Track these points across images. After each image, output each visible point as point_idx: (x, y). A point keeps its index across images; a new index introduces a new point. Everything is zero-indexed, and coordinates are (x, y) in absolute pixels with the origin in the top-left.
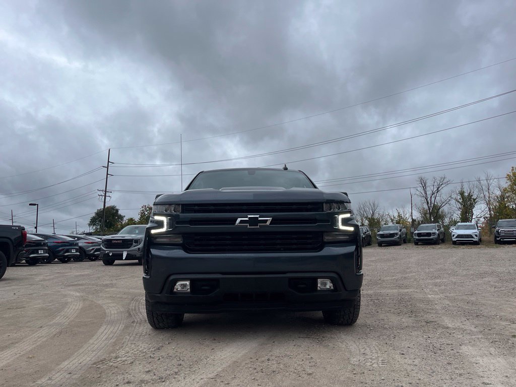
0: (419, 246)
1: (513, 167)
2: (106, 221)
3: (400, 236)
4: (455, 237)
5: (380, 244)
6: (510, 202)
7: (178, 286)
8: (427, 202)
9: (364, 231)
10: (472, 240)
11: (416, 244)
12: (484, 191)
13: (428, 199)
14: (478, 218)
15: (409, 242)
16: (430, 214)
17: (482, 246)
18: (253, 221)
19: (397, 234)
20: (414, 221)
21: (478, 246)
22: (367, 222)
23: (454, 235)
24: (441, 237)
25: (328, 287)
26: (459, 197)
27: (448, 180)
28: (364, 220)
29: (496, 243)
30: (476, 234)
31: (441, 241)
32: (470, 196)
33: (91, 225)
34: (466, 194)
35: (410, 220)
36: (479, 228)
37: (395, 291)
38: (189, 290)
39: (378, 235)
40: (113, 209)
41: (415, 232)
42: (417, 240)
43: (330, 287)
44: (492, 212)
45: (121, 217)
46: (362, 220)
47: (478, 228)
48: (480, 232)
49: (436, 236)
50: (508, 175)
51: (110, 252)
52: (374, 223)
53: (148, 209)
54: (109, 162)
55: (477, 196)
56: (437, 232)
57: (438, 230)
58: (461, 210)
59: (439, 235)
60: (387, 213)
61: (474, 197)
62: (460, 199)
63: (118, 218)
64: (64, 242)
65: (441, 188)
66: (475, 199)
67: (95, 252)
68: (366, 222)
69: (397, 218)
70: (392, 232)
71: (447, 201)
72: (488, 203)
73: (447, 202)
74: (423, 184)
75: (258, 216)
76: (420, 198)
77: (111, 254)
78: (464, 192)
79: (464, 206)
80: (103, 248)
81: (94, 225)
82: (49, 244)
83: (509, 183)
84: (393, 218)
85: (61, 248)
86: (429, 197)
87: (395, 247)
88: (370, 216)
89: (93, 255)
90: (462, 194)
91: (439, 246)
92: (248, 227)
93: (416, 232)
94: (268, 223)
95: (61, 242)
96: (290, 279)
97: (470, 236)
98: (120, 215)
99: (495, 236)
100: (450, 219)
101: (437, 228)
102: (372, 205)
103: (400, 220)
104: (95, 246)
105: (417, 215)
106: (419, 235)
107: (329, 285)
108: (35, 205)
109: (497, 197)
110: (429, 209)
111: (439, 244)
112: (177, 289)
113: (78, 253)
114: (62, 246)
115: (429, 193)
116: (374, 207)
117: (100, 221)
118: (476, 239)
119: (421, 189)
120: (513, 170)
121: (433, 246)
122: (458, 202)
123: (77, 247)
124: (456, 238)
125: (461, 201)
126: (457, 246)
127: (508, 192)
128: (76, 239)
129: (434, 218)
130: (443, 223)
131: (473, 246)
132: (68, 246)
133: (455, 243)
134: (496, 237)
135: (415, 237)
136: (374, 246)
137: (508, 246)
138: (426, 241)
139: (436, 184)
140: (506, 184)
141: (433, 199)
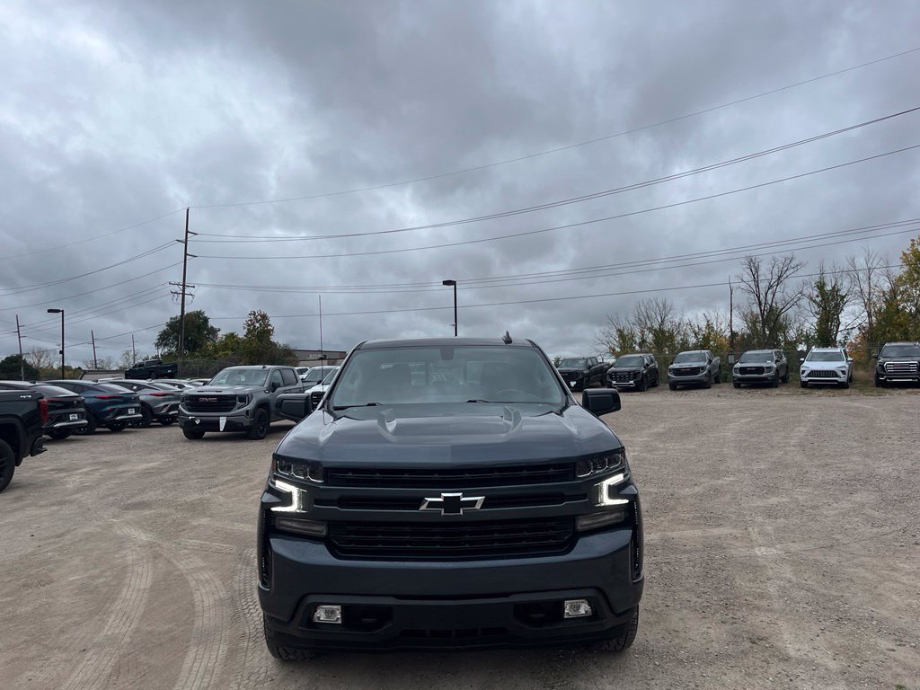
0: (743, 391)
1: (913, 240)
2: (186, 339)
3: (709, 371)
4: (804, 375)
5: (674, 387)
6: (906, 302)
7: (321, 615)
8: (760, 302)
9: (646, 361)
10: (836, 381)
11: (737, 386)
12: (862, 283)
13: (761, 297)
14: (849, 331)
15: (725, 380)
16: (764, 323)
17: (853, 390)
18: (452, 504)
19: (703, 368)
20: (734, 334)
21: (845, 391)
22: (651, 335)
23: (803, 372)
24: (782, 373)
25: (582, 611)
26: (816, 293)
27: (797, 263)
28: (647, 332)
29: (877, 386)
30: (844, 369)
31: (780, 381)
32: (835, 290)
33: (161, 344)
34: (829, 288)
35: (728, 334)
36: (849, 359)
37: (698, 533)
38: (340, 622)
39: (670, 370)
40: (199, 317)
41: (735, 366)
42: (739, 379)
43: (586, 612)
44: (873, 318)
45: (214, 331)
46: (642, 332)
47: (846, 356)
48: (850, 365)
49: (772, 373)
50: (904, 254)
51: (197, 417)
52: (663, 339)
53: (259, 317)
54: (187, 232)
55: (849, 291)
56: (775, 366)
57: (777, 361)
58: (819, 316)
59: (777, 370)
60: (687, 321)
61: (843, 293)
62: (817, 296)
63: (209, 333)
64: (114, 397)
65: (785, 276)
66: (844, 297)
67: (169, 411)
68: (650, 337)
69: (704, 331)
70: (695, 365)
71: (795, 300)
72: (868, 304)
73: (795, 302)
74: (753, 270)
75: (460, 494)
76: (747, 295)
77: (198, 422)
78: (824, 284)
79: (825, 309)
80: (184, 411)
81: (165, 345)
82: (87, 401)
83: (906, 268)
84: (697, 329)
85: (108, 408)
86: (763, 292)
87: (699, 391)
88: (656, 326)
89: (166, 416)
90: (821, 286)
91: (777, 391)
92: (443, 513)
93: (738, 365)
94: (478, 507)
95: (110, 398)
96: (517, 606)
97: (833, 373)
98: (212, 327)
99: (877, 373)
100: (798, 331)
101: (775, 358)
102: (661, 306)
103: (709, 333)
104: (169, 400)
105: (740, 326)
106: (743, 370)
107: (584, 609)
108: (58, 311)
109: (884, 292)
110: (762, 315)
111: (777, 387)
112: (319, 618)
113: (140, 415)
114: (111, 404)
115: (763, 286)
116: (665, 309)
117: (176, 338)
118: (843, 378)
119: (748, 277)
120: (913, 245)
121: (767, 390)
122: (815, 301)
123: (137, 405)
124: (808, 376)
125: (818, 299)
126: (807, 391)
127: (905, 283)
128: (135, 387)
129: (770, 330)
130: (785, 337)
131: (837, 392)
132: (120, 403)
133: (805, 385)
134: (878, 375)
135: (735, 374)
136: (663, 390)
137: (898, 392)
138: (755, 381)
139: (776, 269)
140: (899, 270)
141: (770, 296)
